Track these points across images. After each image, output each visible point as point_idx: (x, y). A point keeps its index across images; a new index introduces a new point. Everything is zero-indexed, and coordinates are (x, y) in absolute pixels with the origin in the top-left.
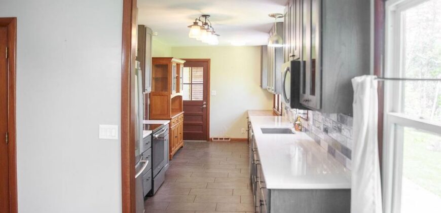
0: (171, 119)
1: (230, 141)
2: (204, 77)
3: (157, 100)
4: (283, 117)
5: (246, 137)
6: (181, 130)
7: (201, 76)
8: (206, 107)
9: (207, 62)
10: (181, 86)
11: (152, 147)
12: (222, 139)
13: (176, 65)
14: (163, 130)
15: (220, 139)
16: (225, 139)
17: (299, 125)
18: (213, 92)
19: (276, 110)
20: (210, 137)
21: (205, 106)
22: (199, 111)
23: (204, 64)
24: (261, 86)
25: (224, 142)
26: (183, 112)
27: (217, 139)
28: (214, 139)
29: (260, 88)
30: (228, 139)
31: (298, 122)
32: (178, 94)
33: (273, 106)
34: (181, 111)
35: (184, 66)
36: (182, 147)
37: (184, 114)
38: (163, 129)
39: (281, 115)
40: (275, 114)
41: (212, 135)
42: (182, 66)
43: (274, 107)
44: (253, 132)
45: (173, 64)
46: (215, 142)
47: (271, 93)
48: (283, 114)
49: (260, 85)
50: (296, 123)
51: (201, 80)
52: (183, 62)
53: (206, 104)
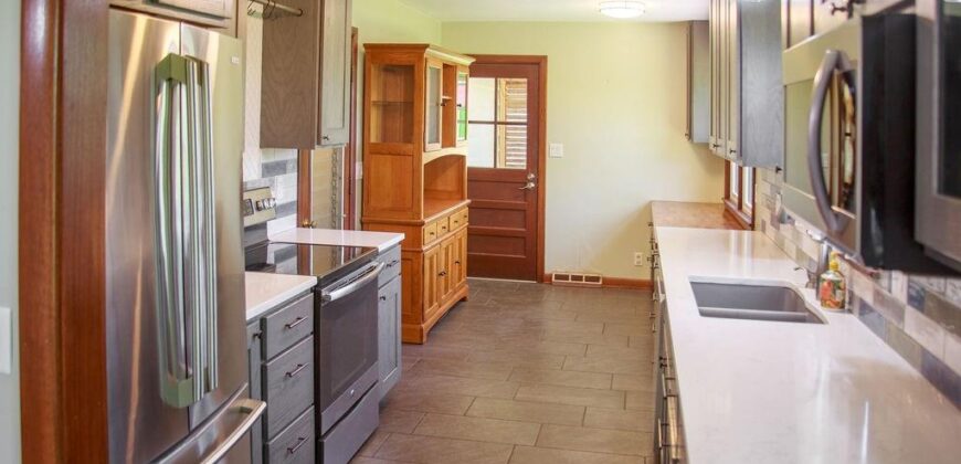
0: (423, 224)
1: (602, 287)
2: (528, 107)
3: (385, 166)
4: (758, 233)
5: (646, 277)
6: (460, 252)
7: (521, 103)
8: (537, 187)
9: (538, 64)
10: (459, 127)
11: (316, 332)
12: (580, 278)
13: (440, 67)
14: (372, 269)
15: (574, 278)
16: (588, 279)
17: (835, 285)
18: (554, 148)
19: (734, 207)
20: (547, 271)
21: (533, 185)
22: (516, 198)
23: (529, 71)
24: (690, 135)
25: (583, 287)
26: (468, 201)
27: (566, 277)
28: (558, 277)
29: (685, 139)
30: (597, 279)
31: (830, 276)
32: (450, 151)
33: (722, 194)
34: (462, 199)
35: (473, 74)
36: (464, 299)
37: (470, 206)
38: (373, 264)
39: (752, 226)
40: (732, 219)
41: (552, 266)
42: (461, 73)
43: (727, 196)
44: (663, 292)
45: (430, 65)
46: (559, 285)
47: (717, 158)
48: (758, 222)
49: (685, 131)
50: (824, 276)
51: (522, 114)
52: (468, 62)
53: (537, 181)
